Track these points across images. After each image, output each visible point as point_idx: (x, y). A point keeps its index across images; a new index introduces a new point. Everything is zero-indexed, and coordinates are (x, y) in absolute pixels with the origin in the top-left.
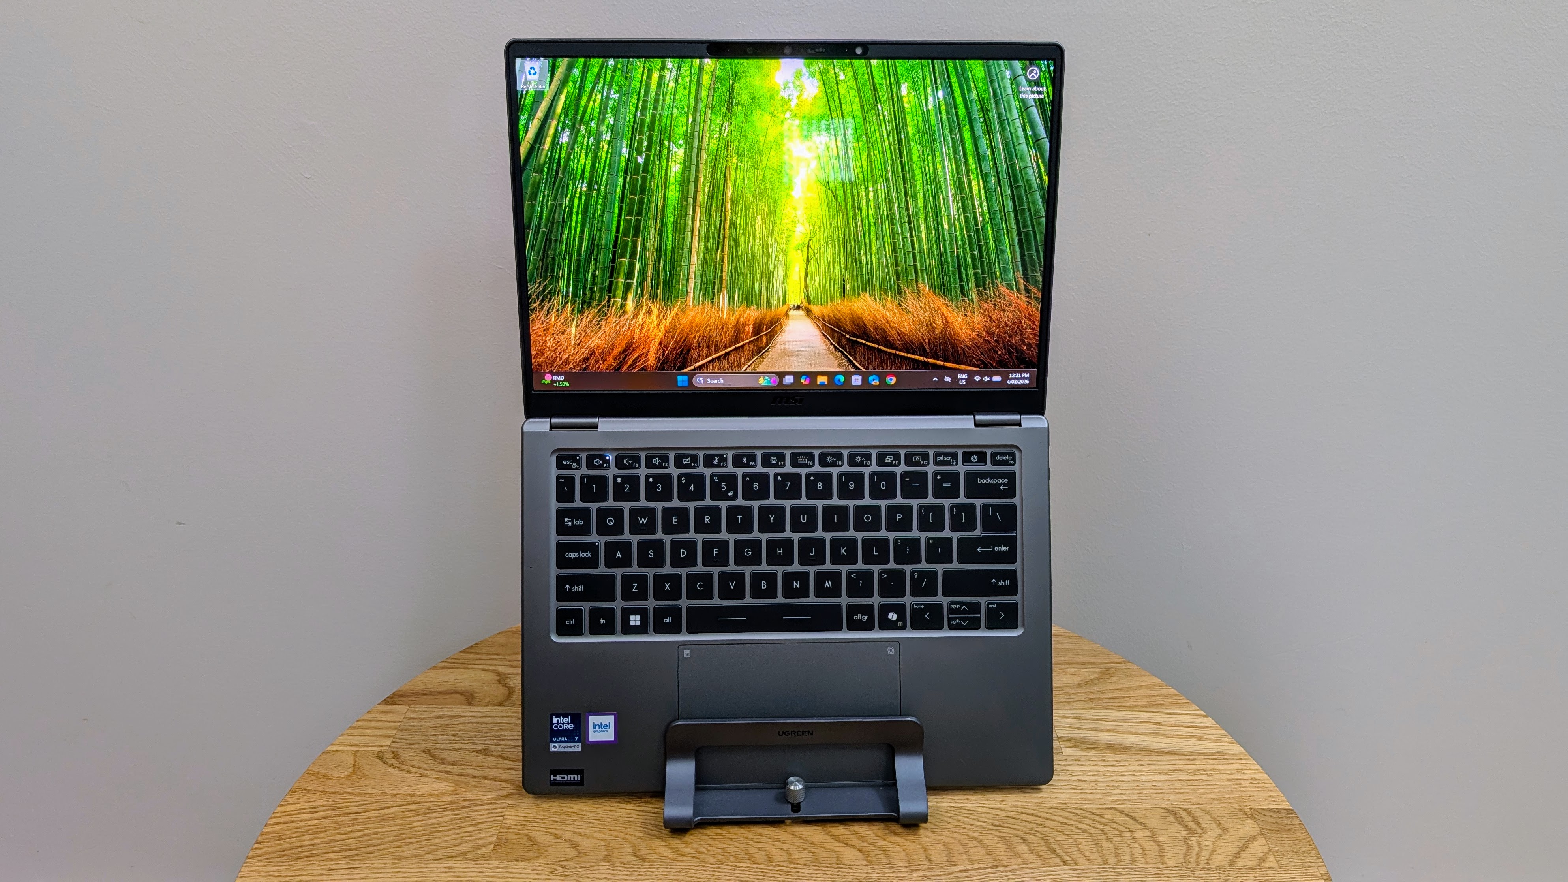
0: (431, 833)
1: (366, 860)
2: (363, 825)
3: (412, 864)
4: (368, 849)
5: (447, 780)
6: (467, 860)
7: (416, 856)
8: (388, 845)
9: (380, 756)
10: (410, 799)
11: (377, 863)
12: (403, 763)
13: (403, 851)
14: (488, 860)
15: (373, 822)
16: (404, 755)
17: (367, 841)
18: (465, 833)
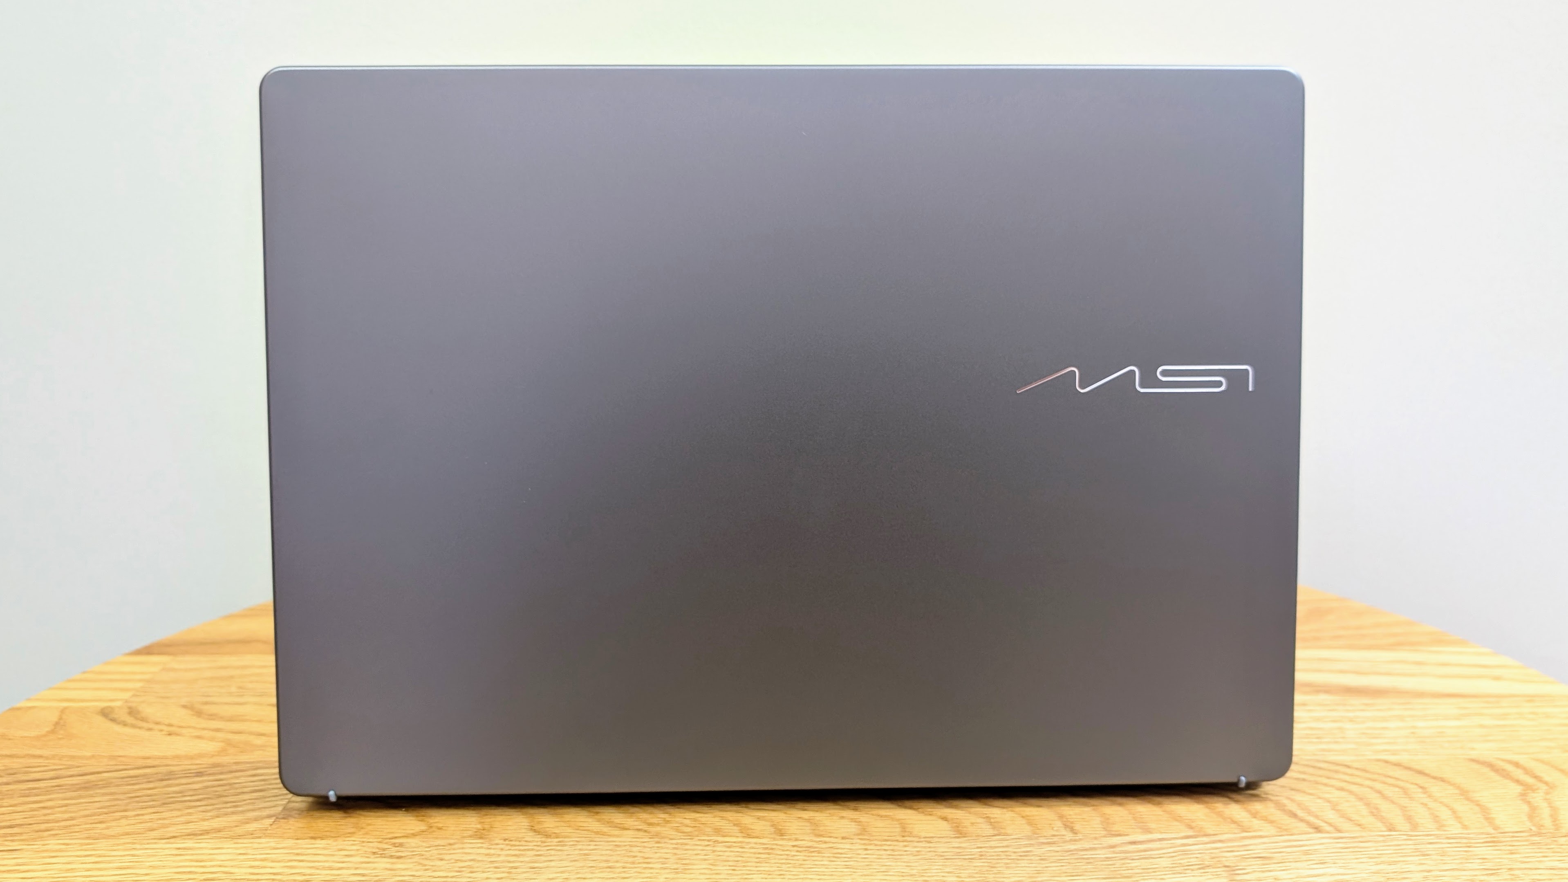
0: (164, 804)
1: (34, 839)
2: (45, 795)
3: (118, 845)
4: (43, 826)
5: (212, 739)
6: (221, 838)
7: (127, 834)
8: (81, 820)
9: (106, 713)
10: (141, 763)
11: (53, 844)
12: (143, 720)
13: (107, 828)
14: (260, 837)
15: (64, 791)
16: (148, 711)
17: (45, 815)
18: (227, 803)
